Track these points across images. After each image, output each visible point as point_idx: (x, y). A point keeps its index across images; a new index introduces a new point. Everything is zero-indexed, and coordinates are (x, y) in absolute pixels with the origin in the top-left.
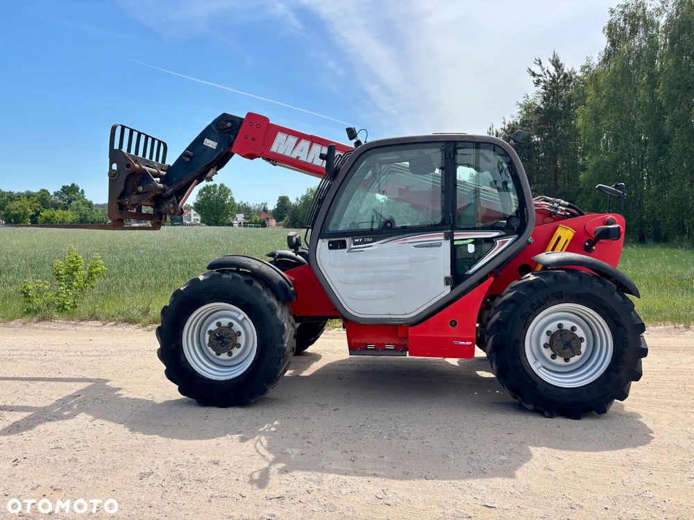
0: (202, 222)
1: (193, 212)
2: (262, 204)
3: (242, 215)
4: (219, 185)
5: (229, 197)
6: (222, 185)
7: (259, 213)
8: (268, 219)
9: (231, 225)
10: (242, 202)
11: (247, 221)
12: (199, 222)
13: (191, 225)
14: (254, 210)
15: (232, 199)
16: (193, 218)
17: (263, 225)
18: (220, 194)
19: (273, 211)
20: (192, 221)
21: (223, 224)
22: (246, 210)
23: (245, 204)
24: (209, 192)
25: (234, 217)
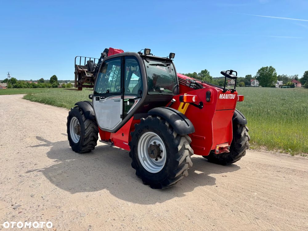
0: (260, 85)
1: (255, 81)
2: (295, 75)
3: (282, 82)
4: (269, 67)
5: (274, 73)
6: (271, 67)
7: (292, 80)
8: (296, 83)
9: (274, 87)
10: (283, 75)
11: (285, 84)
12: (258, 85)
13: (254, 87)
14: (290, 79)
15: (275, 73)
16: (256, 83)
17: (293, 86)
18: (269, 72)
19: (301, 79)
20: (255, 84)
21: (269, 86)
22: (285, 79)
23: (285, 76)
24: (263, 71)
25: (276, 82)
